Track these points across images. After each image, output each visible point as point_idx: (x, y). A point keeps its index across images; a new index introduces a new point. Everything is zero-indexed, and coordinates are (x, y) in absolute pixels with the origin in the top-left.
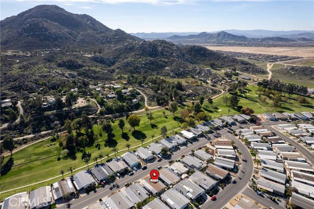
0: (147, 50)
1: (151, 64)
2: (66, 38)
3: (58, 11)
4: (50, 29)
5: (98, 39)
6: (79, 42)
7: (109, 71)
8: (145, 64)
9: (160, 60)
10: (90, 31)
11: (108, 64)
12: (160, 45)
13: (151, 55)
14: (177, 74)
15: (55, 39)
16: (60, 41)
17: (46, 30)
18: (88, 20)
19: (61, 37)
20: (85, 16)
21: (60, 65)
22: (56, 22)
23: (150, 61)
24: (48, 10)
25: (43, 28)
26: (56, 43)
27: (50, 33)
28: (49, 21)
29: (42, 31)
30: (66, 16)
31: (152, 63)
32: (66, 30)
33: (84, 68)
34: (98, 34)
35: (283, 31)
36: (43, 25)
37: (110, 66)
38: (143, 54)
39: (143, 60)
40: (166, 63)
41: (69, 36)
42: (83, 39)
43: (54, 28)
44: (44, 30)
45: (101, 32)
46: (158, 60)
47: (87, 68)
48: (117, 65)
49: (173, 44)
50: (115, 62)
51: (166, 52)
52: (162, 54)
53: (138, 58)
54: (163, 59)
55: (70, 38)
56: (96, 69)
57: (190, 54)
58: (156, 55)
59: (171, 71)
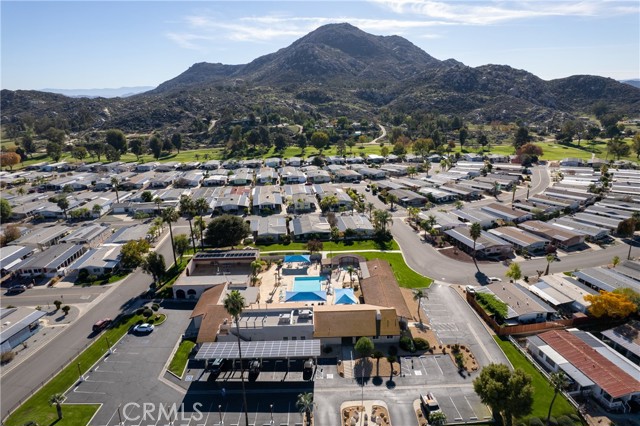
0: (455, 80)
1: (450, 102)
2: (342, 70)
3: (347, 32)
4: (321, 58)
5: (396, 72)
6: (360, 76)
7: (373, 111)
8: (437, 102)
9: (473, 98)
10: (389, 61)
11: (377, 103)
13: (458, 90)
15: (324, 72)
16: (331, 74)
17: (316, 58)
18: (397, 44)
19: (334, 70)
20: (397, 40)
21: (299, 97)
22: (338, 48)
24: (332, 31)
25: (312, 55)
26: (323, 76)
27: (319, 63)
28: (326, 46)
31: (453, 101)
32: (349, 58)
33: (330, 103)
34: (401, 65)
36: (314, 52)
37: (380, 105)
38: (443, 87)
39: (442, 95)
40: (484, 102)
41: (350, 67)
42: (369, 72)
43: (329, 55)
44: (312, 58)
45: (408, 62)
46: (469, 97)
47: (336, 103)
48: (391, 103)
49: (524, 73)
50: (391, 99)
51: (496, 85)
52: (485, 87)
53: (431, 93)
54: (479, 96)
55: (349, 70)
56: (351, 106)
57: (560, 93)
58: (470, 89)
59: (480, 113)
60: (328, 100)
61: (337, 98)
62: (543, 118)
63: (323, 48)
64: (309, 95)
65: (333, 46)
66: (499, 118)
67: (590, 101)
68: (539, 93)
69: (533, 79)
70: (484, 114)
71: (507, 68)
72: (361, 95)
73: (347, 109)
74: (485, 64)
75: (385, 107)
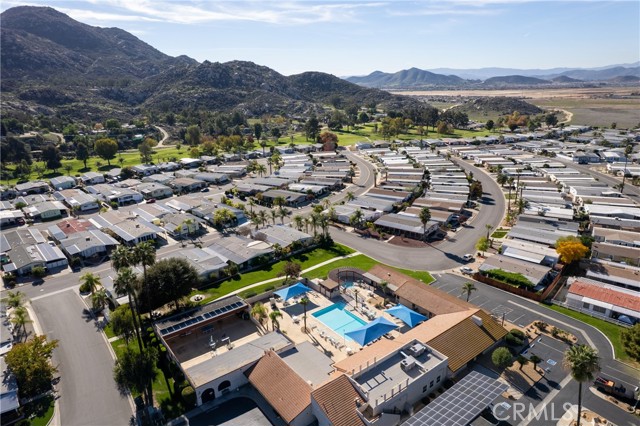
0: (209, 76)
1: (211, 98)
2: (63, 65)
3: (54, 18)
4: (28, 48)
5: (133, 69)
6: (90, 73)
7: (129, 111)
8: (199, 99)
9: (232, 93)
10: (119, 57)
11: (130, 103)
12: (239, 69)
13: (215, 85)
14: (255, 113)
15: (40, 66)
16: (50, 69)
17: (20, 48)
18: (120, 38)
19: (53, 64)
20: (115, 31)
21: (24, 97)
22: (47, 38)
23: (212, 93)
24: (31, 15)
25: (14, 44)
26: (40, 72)
27: (29, 55)
28: (30, 35)
29: (12, 51)
30: (70, 27)
31: (214, 97)
32: (67, 52)
33: (73, 104)
34: (134, 60)
35: (538, 70)
36: (14, 40)
37: (134, 105)
38: (199, 83)
39: (197, 92)
40: (243, 96)
41: (72, 62)
42: (99, 67)
43: (39, 46)
44: (14, 48)
45: (141, 58)
46: (228, 92)
47: (81, 104)
48: (147, 102)
49: (267, 69)
50: (145, 98)
51: (248, 80)
52: (239, 82)
53: (189, 89)
54: (237, 91)
55: (73, 65)
56: (101, 107)
57: (301, 87)
58: (226, 85)
59: (246, 108)
60: (69, 100)
61: (79, 99)
62: (300, 110)
63: (25, 35)
64: (39, 95)
65: (38, 34)
66: (264, 112)
67: (325, 94)
68: (285, 87)
69: (276, 75)
70: (249, 108)
71: (252, 65)
72: (107, 94)
73: (97, 110)
74: (232, 60)
75: (141, 107)
